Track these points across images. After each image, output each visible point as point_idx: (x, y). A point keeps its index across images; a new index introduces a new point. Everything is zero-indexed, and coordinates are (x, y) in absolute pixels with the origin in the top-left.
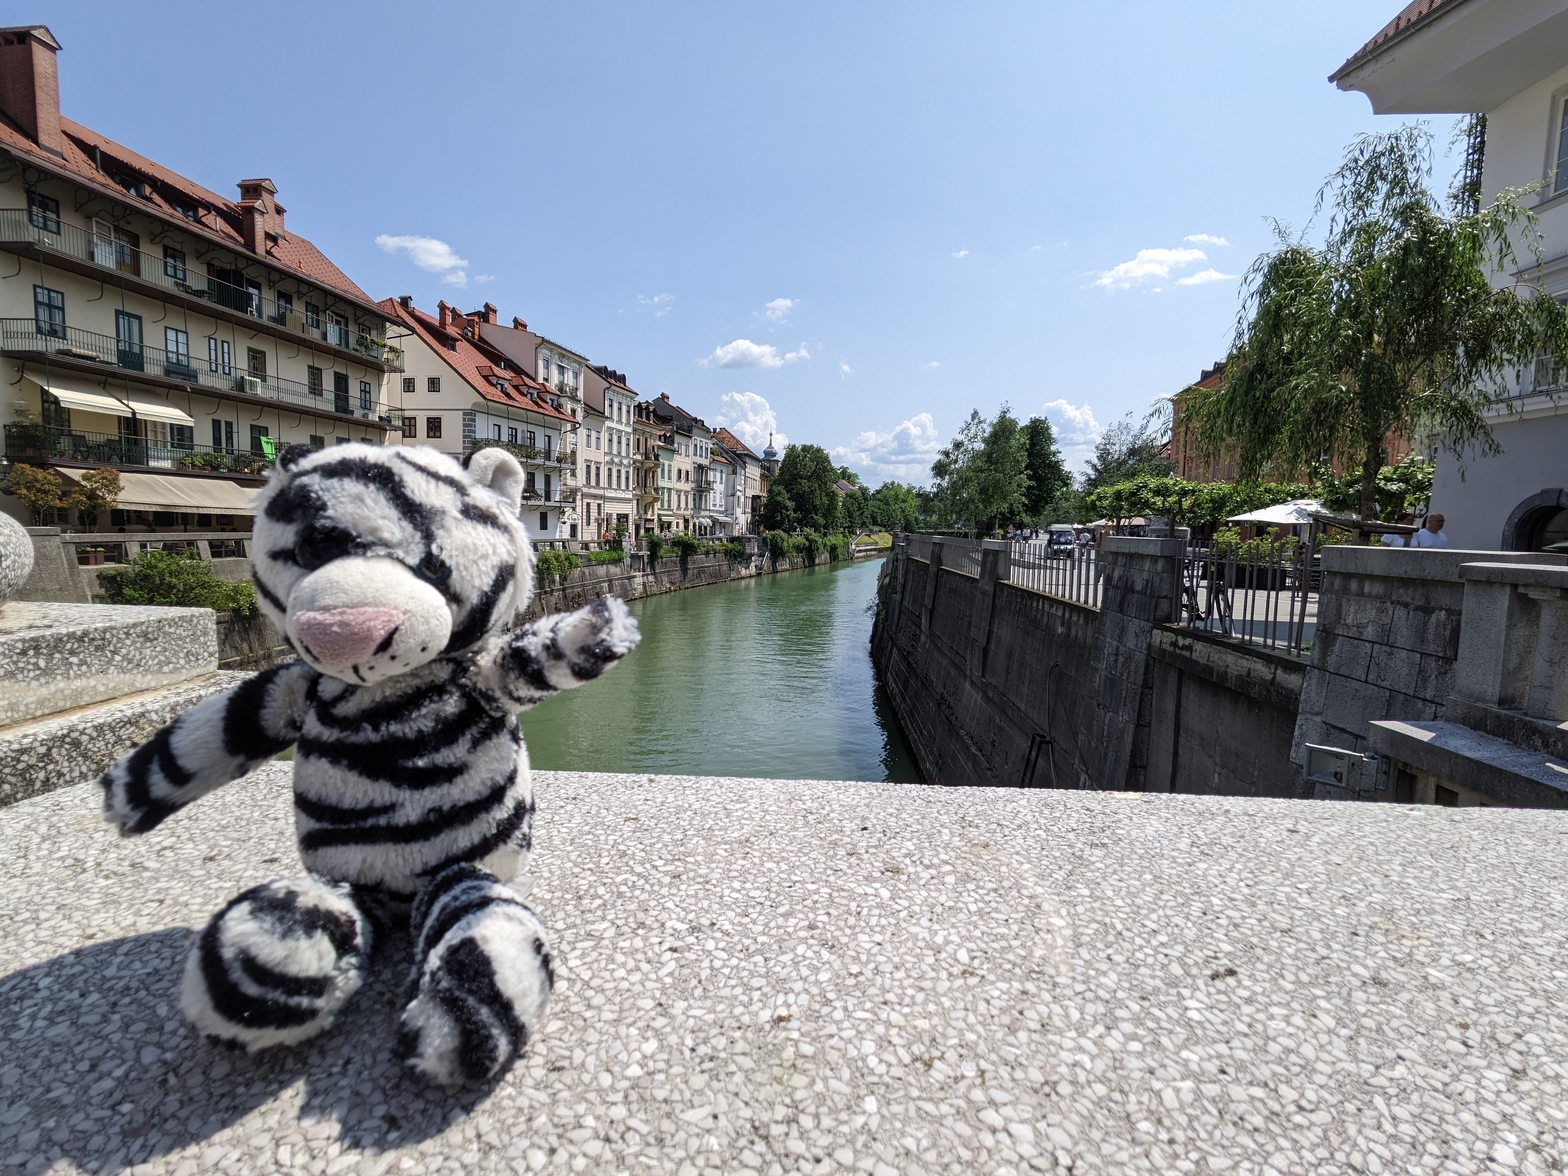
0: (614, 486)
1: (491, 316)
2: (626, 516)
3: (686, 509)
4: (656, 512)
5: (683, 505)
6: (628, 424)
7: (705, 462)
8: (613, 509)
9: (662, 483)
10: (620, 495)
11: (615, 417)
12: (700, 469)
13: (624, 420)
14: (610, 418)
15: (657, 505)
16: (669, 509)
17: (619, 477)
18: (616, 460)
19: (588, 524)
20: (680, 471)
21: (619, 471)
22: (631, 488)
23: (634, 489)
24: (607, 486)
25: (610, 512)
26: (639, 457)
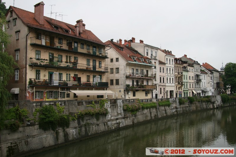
0: (169, 82)
1: (134, 40)
2: (173, 91)
3: (193, 88)
4: (182, 89)
5: (191, 86)
6: (172, 64)
7: (199, 73)
8: (168, 89)
9: (184, 81)
10: (170, 85)
12: (197, 76)
14: (167, 64)
15: (183, 87)
16: (187, 88)
17: (170, 80)
18: (169, 75)
19: (161, 93)
20: (190, 77)
21: (170, 78)
22: (174, 83)
23: (175, 83)
24: (166, 83)
25: (167, 90)
26: (176, 74)
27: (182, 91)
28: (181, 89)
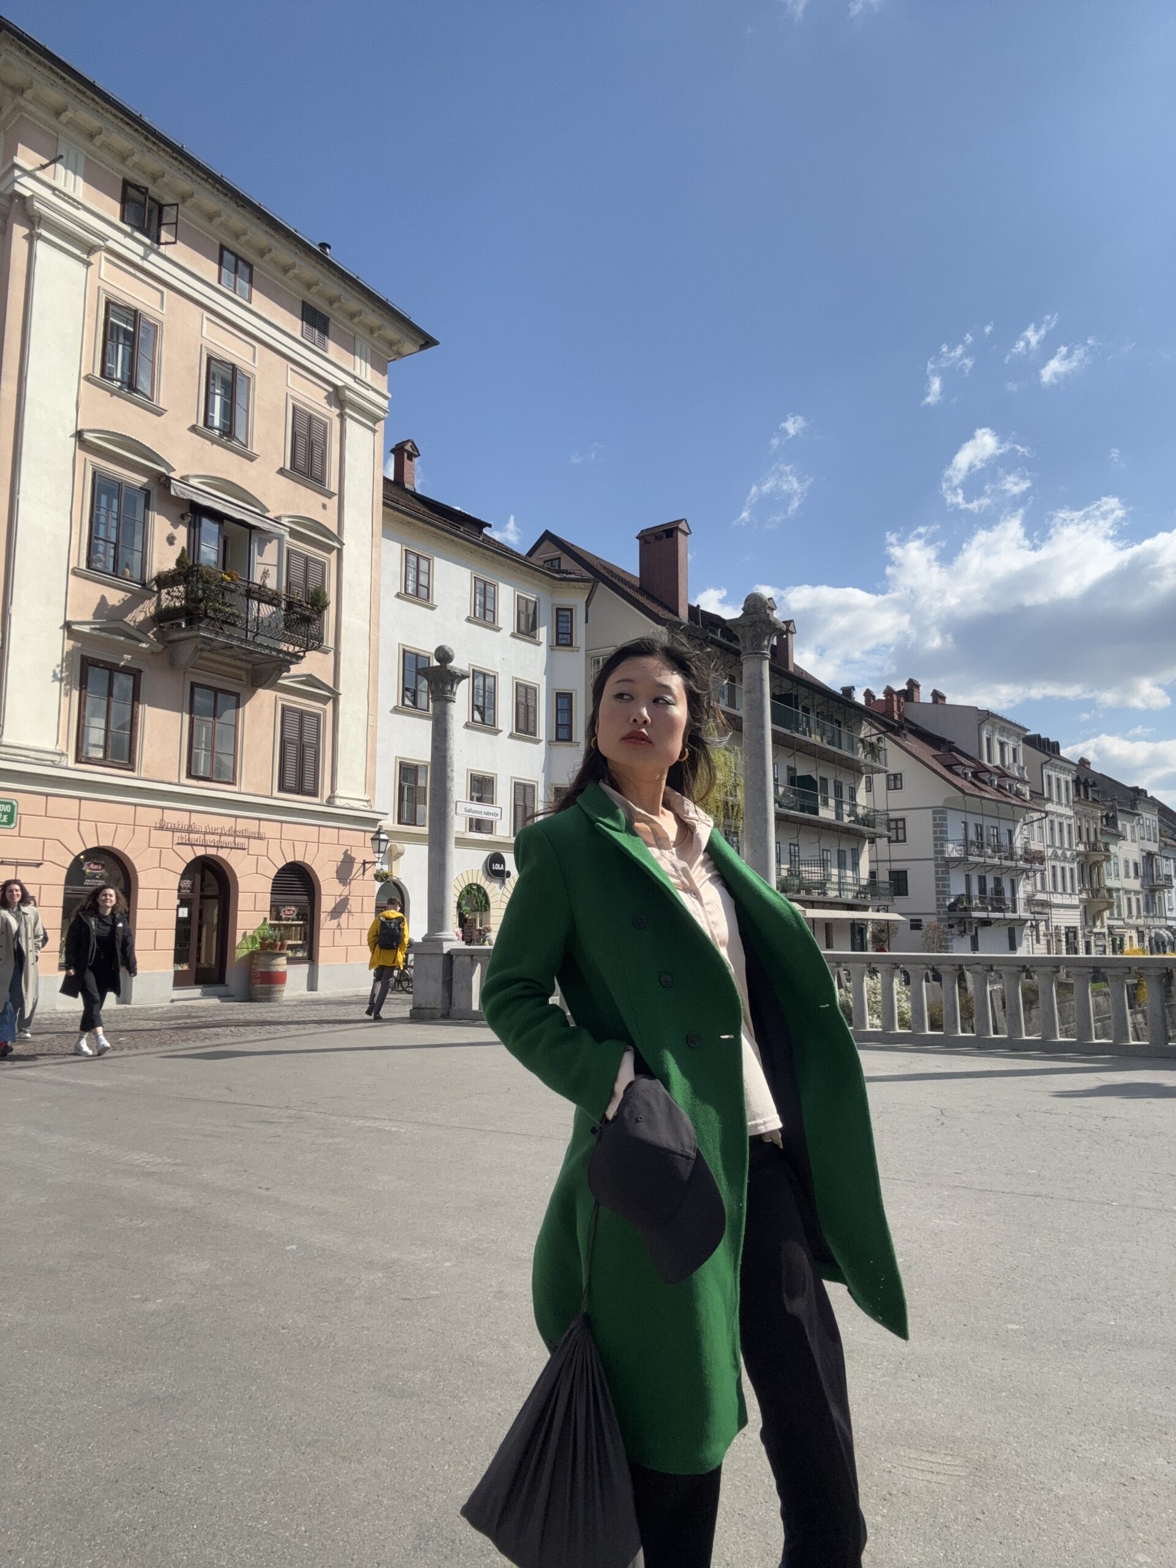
0: (1060, 890)
1: (914, 693)
2: (1075, 930)
3: (1138, 917)
4: (1107, 922)
5: (1134, 911)
6: (1067, 805)
7: (1154, 848)
8: (1061, 920)
9: (1110, 883)
10: (1067, 900)
11: (1055, 798)
12: (1149, 857)
13: (1064, 801)
14: (1049, 800)
15: (1106, 914)
16: (1120, 918)
17: (1063, 877)
18: (1059, 852)
20: (1127, 862)
21: (1063, 869)
22: (1077, 892)
23: (1081, 892)
24: (1052, 890)
25: (1059, 924)
26: (1081, 848)
27: (1105, 930)
28: (1102, 923)
